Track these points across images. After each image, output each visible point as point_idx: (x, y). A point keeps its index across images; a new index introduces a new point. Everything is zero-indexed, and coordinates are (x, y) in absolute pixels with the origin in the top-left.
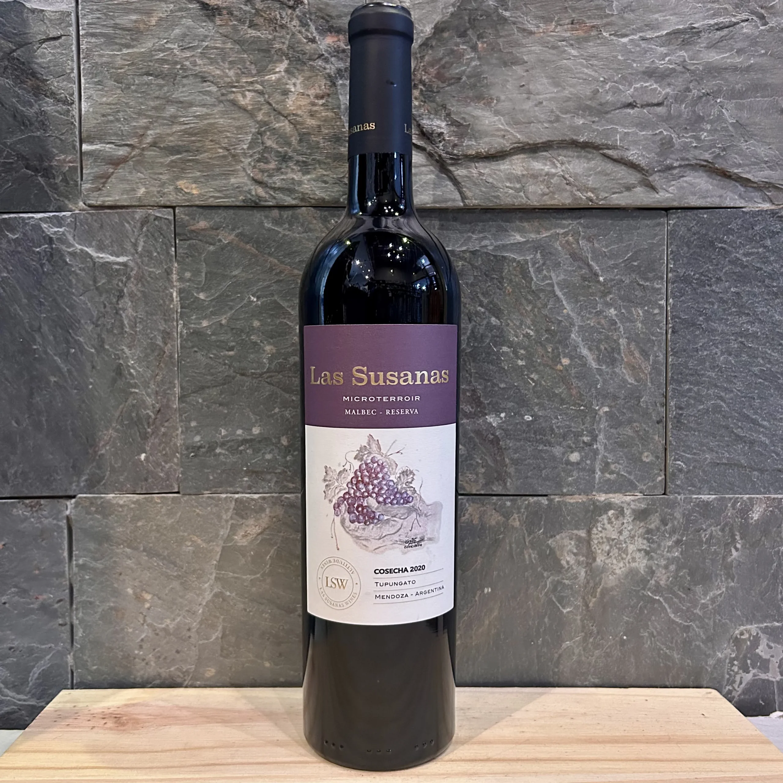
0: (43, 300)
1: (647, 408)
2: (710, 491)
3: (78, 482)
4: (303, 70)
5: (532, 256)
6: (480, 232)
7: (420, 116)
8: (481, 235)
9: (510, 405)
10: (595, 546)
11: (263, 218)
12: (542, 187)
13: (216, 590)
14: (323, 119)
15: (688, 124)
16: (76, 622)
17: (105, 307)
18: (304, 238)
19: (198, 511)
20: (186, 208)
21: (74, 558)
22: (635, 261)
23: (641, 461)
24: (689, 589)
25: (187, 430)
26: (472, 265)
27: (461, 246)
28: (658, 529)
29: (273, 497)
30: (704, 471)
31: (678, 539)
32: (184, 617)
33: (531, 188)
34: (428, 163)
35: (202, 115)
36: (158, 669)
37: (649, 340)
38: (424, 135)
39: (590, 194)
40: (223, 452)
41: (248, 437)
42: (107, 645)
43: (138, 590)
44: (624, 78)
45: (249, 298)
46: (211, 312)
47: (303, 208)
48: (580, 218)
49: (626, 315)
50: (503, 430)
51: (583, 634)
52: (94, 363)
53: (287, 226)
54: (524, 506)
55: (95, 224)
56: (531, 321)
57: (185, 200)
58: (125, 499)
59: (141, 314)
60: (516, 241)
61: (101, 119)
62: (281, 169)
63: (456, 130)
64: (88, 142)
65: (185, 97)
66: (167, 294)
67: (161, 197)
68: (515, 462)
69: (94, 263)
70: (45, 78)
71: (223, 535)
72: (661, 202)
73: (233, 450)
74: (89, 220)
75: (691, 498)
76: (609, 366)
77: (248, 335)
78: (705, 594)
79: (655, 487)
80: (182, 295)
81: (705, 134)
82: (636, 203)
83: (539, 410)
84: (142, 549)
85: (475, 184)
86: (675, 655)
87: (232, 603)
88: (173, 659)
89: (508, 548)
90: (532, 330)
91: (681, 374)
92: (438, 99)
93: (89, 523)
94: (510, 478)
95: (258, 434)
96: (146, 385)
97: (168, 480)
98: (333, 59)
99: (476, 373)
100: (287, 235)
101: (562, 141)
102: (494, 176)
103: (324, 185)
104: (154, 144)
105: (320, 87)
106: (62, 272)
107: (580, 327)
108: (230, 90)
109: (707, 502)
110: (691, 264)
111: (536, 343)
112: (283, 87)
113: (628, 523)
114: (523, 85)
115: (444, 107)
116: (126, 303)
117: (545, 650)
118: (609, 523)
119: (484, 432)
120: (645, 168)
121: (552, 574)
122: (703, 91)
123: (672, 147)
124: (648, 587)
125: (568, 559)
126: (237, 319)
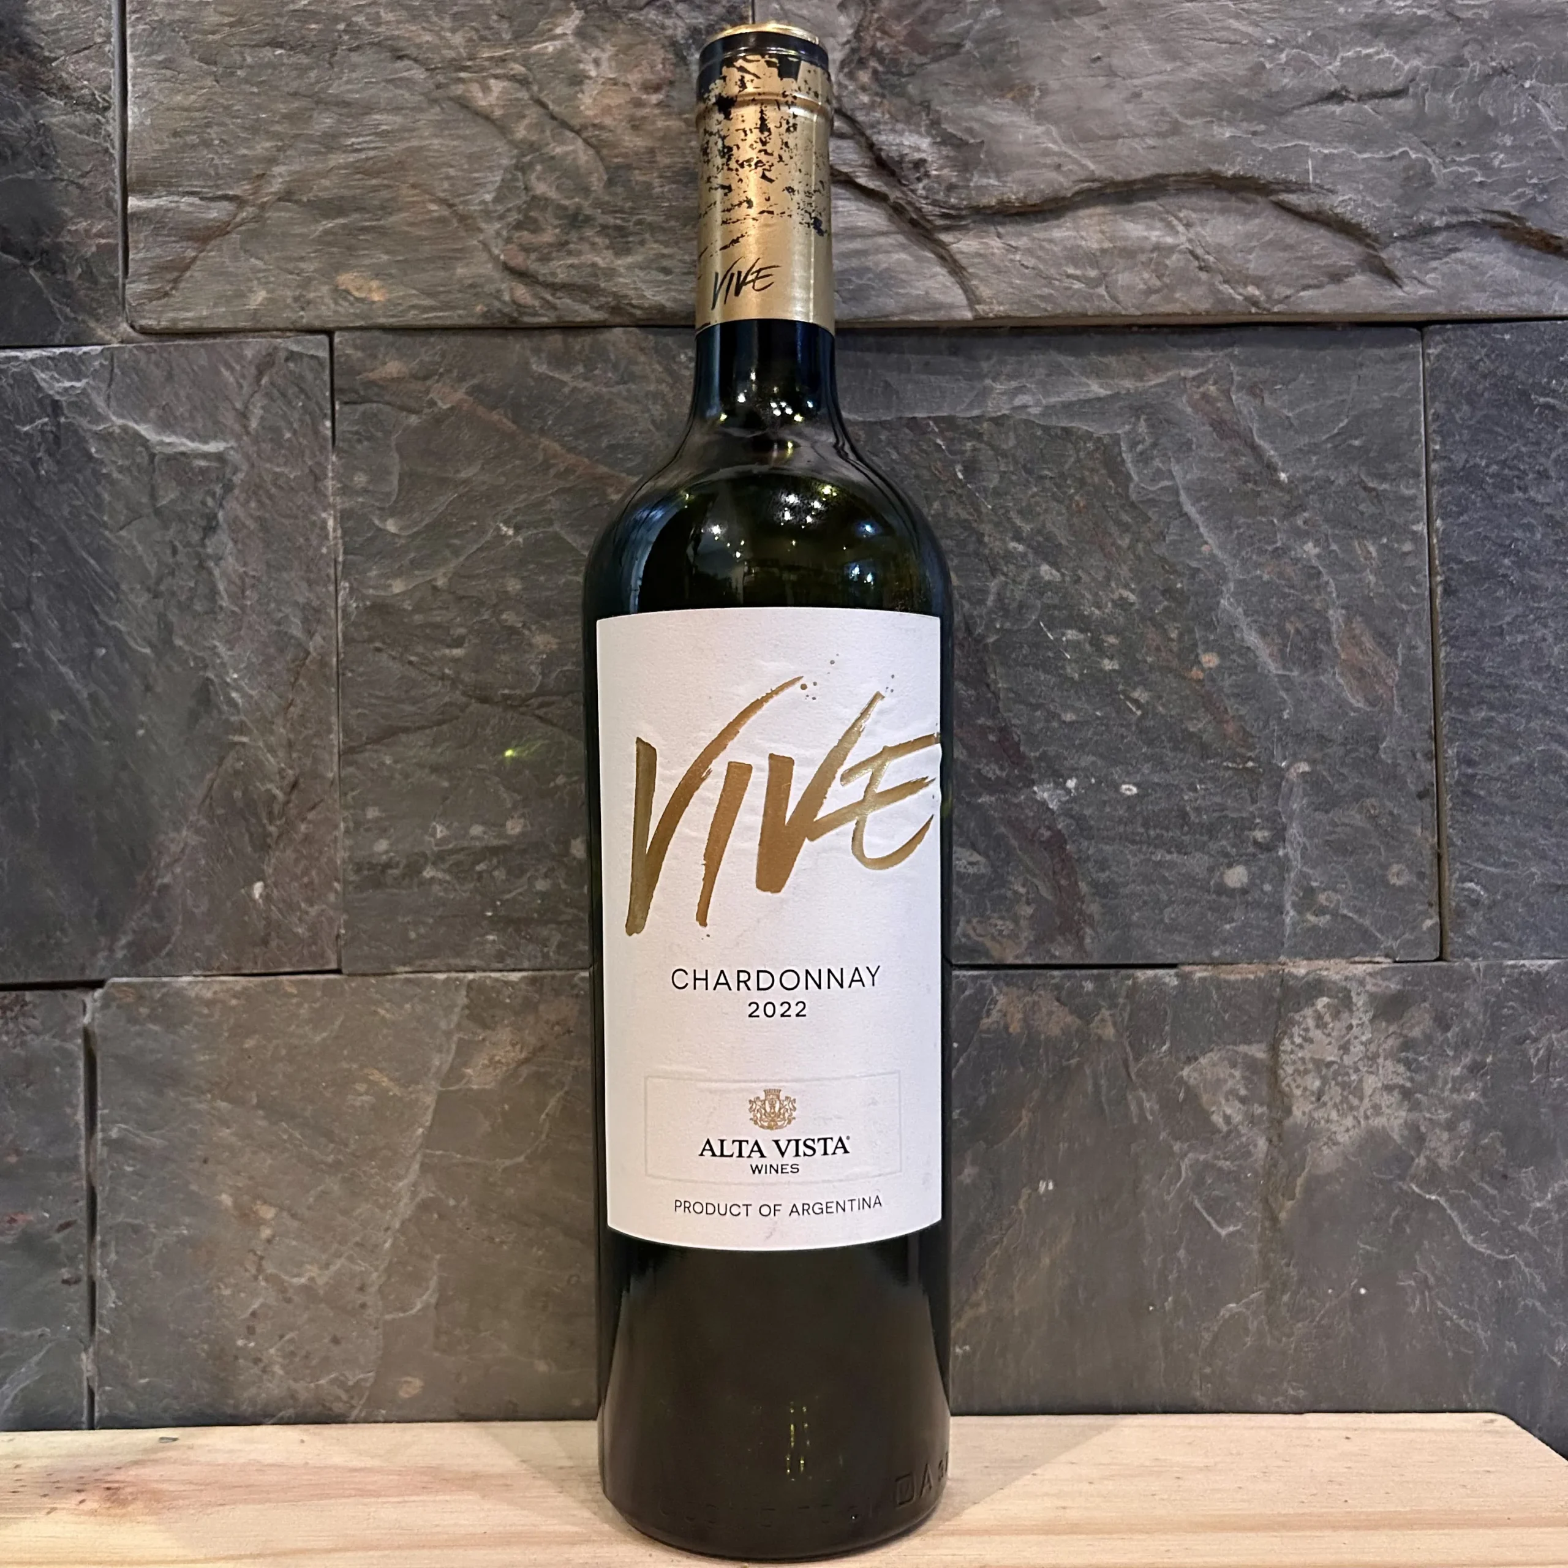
0: (35, 541)
1: (1396, 765)
2: (1542, 950)
3: (111, 950)
4: (614, 32)
5: (1127, 427)
6: (1010, 377)
7: (872, 126)
8: (1014, 384)
9: (1087, 760)
10: (1289, 1080)
11: (528, 353)
12: (1146, 275)
13: (424, 1194)
14: (661, 134)
15: (1463, 136)
16: (100, 1274)
17: (175, 552)
18: (619, 394)
19: (382, 1012)
20: (358, 333)
21: (99, 1126)
22: (1356, 438)
23: (1386, 883)
24: (1505, 1177)
25: (358, 825)
26: (992, 447)
27: (971, 406)
28: (1429, 1039)
29: (553, 977)
30: (1528, 905)
31: (1474, 1062)
32: (351, 1259)
33: (1123, 278)
34: (893, 228)
35: (392, 131)
36: (291, 1382)
37: (1394, 612)
38: (883, 165)
39: (1252, 290)
40: (440, 875)
41: (496, 842)
42: (172, 1326)
43: (246, 1198)
44: (1318, 38)
45: (498, 529)
46: (412, 562)
47: (618, 331)
48: (1232, 344)
49: (1341, 556)
50: (1072, 817)
51: (1267, 1285)
52: (151, 680)
53: (581, 369)
54: (1124, 993)
55: (157, 372)
56: (1131, 570)
57: (355, 314)
58: (216, 987)
59: (255, 568)
60: (1090, 396)
61: (168, 142)
62: (567, 243)
63: (952, 154)
64: (141, 192)
65: (357, 92)
66: (314, 524)
67: (303, 309)
68: (1103, 890)
69: (152, 456)
70: (47, 54)
71: (439, 1068)
72: (1409, 307)
73: (460, 872)
74: (142, 364)
75: (1501, 967)
76: (1305, 671)
77: (496, 611)
78: (1542, 1188)
79: (1418, 943)
80: (350, 524)
81: (1501, 156)
82: (1351, 310)
83: (1153, 772)
84: (255, 1101)
85: (999, 271)
86: (1479, 1331)
87: (460, 1225)
88: (326, 1359)
89: (1090, 1088)
90: (1132, 591)
91: (1468, 685)
92: (911, 89)
93: (133, 1044)
94: (1092, 926)
95: (517, 837)
96: (266, 725)
97: (315, 943)
98: (680, 7)
99: (1010, 690)
100: (581, 391)
101: (1185, 175)
102: (1040, 253)
103: (662, 277)
104: (286, 196)
105: (652, 67)
106: (81, 478)
107: (1241, 583)
108: (454, 75)
109: (1538, 973)
110: (1478, 442)
111: (1143, 619)
112: (571, 67)
113: (1362, 1025)
114: (1099, 58)
115: (926, 106)
116: (222, 542)
117: (1181, 1323)
118: (1317, 1027)
119: (1030, 825)
120: (1374, 231)
121: (1192, 1148)
122: (1494, 64)
123: (1430, 184)
124: (1412, 1170)
125: (1229, 1111)
126: (470, 577)
